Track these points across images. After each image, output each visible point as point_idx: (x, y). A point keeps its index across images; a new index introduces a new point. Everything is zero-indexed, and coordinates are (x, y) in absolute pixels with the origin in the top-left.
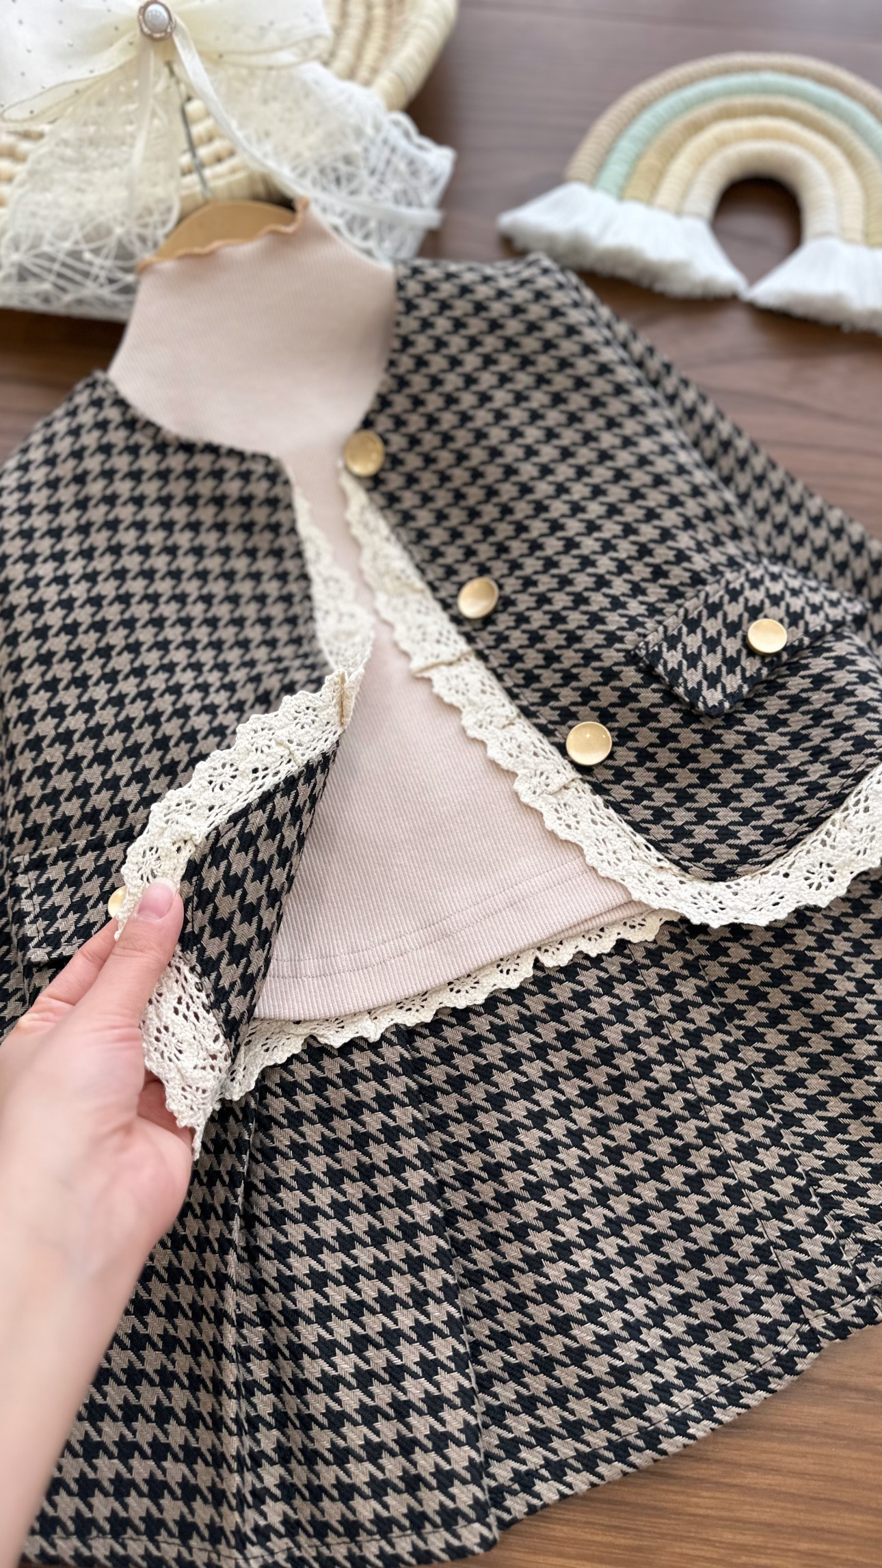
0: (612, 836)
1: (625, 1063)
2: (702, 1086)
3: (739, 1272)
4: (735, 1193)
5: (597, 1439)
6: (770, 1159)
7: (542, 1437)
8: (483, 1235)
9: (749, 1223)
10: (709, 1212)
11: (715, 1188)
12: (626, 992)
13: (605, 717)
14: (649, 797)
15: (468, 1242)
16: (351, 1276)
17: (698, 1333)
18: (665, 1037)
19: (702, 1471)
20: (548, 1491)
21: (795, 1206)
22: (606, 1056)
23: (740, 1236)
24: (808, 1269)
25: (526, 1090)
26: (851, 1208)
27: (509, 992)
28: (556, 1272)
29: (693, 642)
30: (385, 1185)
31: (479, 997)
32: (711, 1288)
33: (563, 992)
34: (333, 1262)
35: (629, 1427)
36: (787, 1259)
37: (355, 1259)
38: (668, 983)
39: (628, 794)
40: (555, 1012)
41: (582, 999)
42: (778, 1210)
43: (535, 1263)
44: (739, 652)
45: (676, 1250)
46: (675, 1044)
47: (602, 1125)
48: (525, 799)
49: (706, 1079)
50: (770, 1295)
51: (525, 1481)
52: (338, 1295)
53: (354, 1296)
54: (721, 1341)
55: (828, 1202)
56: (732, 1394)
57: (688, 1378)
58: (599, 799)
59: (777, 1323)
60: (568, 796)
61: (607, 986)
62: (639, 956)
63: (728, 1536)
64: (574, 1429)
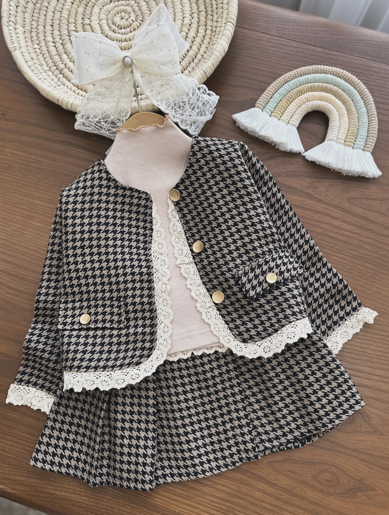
0: (219, 323)
1: (211, 383)
2: (229, 392)
3: (227, 440)
4: (231, 420)
5: (183, 471)
6: (242, 414)
7: (171, 467)
8: (166, 417)
9: (233, 428)
10: (224, 423)
11: (226, 418)
12: (215, 364)
13: (224, 291)
14: (231, 314)
15: (162, 418)
16: (131, 421)
17: (214, 451)
18: (222, 378)
19: (208, 483)
20: (169, 480)
21: (245, 427)
22: (206, 380)
23: (230, 431)
24: (245, 443)
25: (183, 385)
26: (260, 430)
27: (184, 359)
28: (181, 431)
29: (251, 275)
30: (143, 401)
31: (176, 359)
32: (220, 442)
33: (198, 362)
34: (127, 417)
35: (191, 470)
36: (240, 439)
37: (133, 417)
38: (226, 364)
39: (226, 313)
40: (195, 366)
41: (203, 365)
42: (241, 427)
43: (177, 427)
44: (263, 280)
45: (213, 430)
46: (225, 380)
47: (201, 396)
48: (198, 309)
49: (231, 390)
50: (234, 446)
51: (165, 476)
52: (127, 425)
53: (131, 426)
54: (219, 454)
55: (255, 427)
56: (218, 467)
57: (209, 461)
58: (218, 312)
59: (234, 453)
60: (210, 310)
61: (210, 362)
62: (221, 355)
63: (211, 498)
64: (178, 467)
